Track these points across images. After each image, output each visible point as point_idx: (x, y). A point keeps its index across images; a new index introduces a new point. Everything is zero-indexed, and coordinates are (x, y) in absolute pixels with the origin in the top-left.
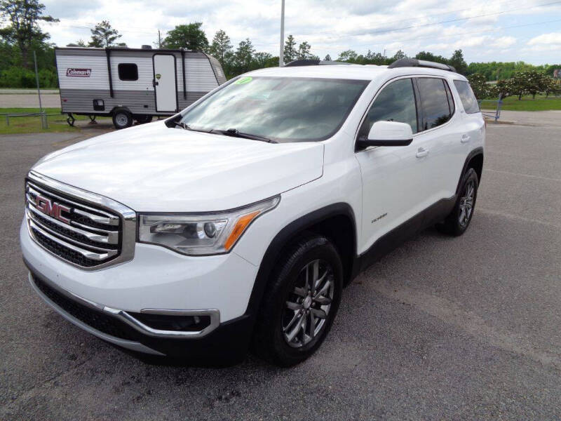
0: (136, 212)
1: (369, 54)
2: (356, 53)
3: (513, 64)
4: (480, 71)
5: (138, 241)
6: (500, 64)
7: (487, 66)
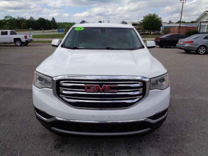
0: (149, 79)
1: (18, 17)
2: (12, 17)
3: (71, 23)
4: (61, 25)
5: (150, 90)
6: (67, 23)
7: (63, 23)
